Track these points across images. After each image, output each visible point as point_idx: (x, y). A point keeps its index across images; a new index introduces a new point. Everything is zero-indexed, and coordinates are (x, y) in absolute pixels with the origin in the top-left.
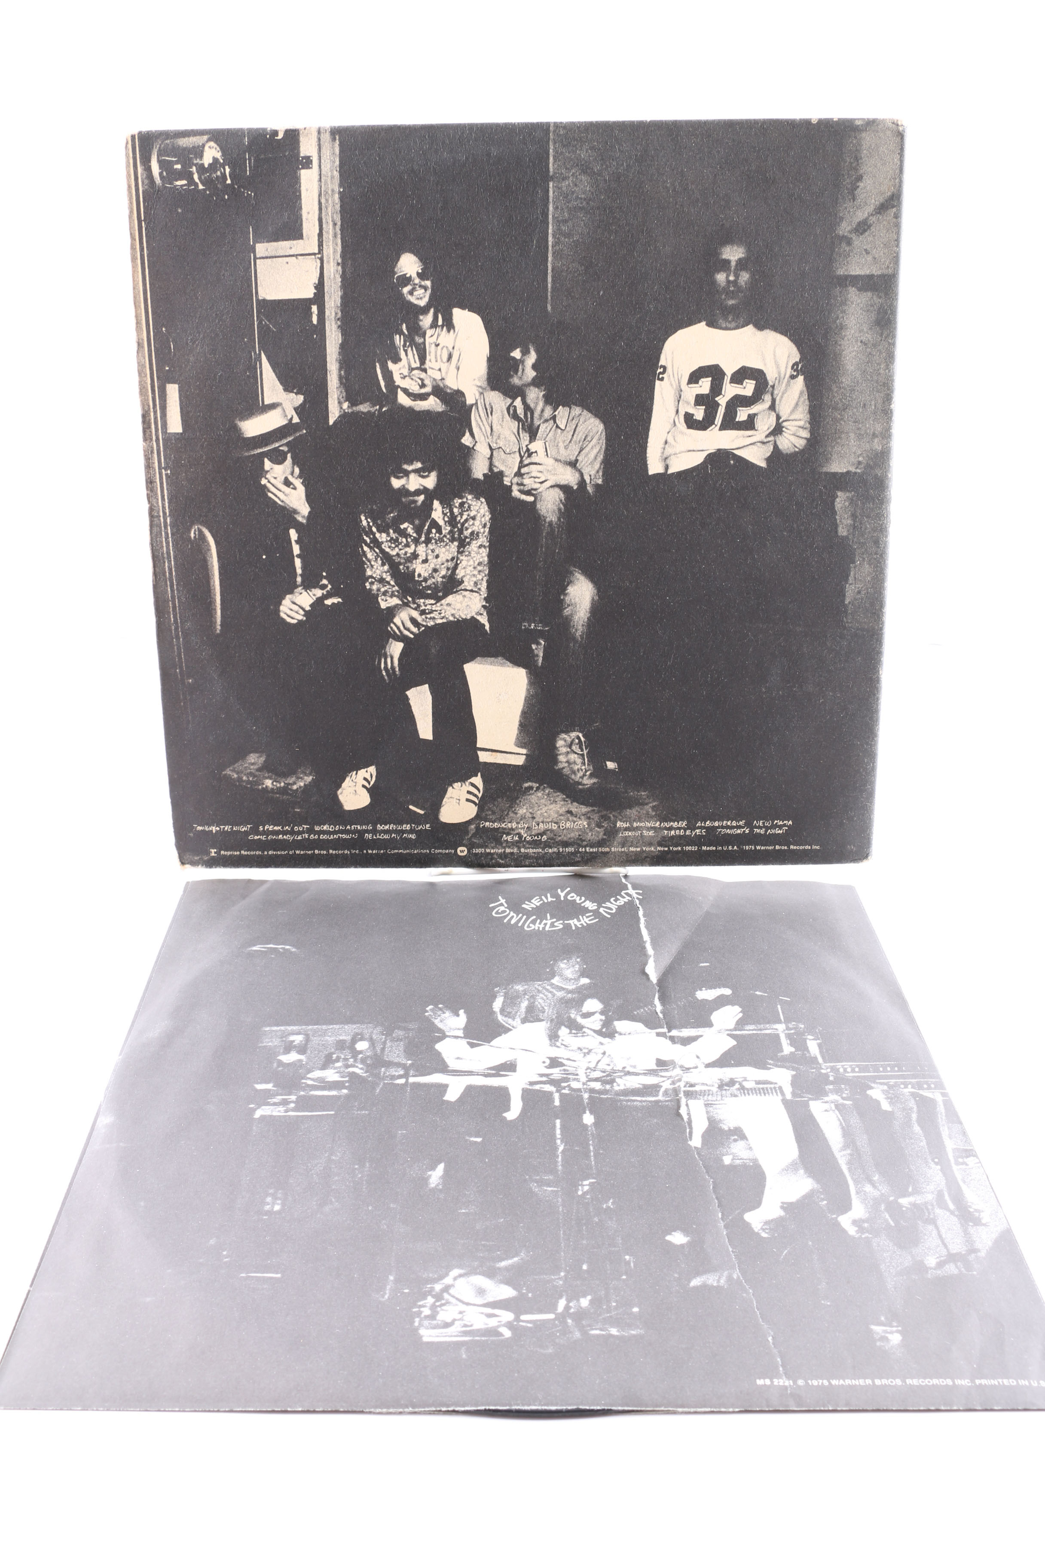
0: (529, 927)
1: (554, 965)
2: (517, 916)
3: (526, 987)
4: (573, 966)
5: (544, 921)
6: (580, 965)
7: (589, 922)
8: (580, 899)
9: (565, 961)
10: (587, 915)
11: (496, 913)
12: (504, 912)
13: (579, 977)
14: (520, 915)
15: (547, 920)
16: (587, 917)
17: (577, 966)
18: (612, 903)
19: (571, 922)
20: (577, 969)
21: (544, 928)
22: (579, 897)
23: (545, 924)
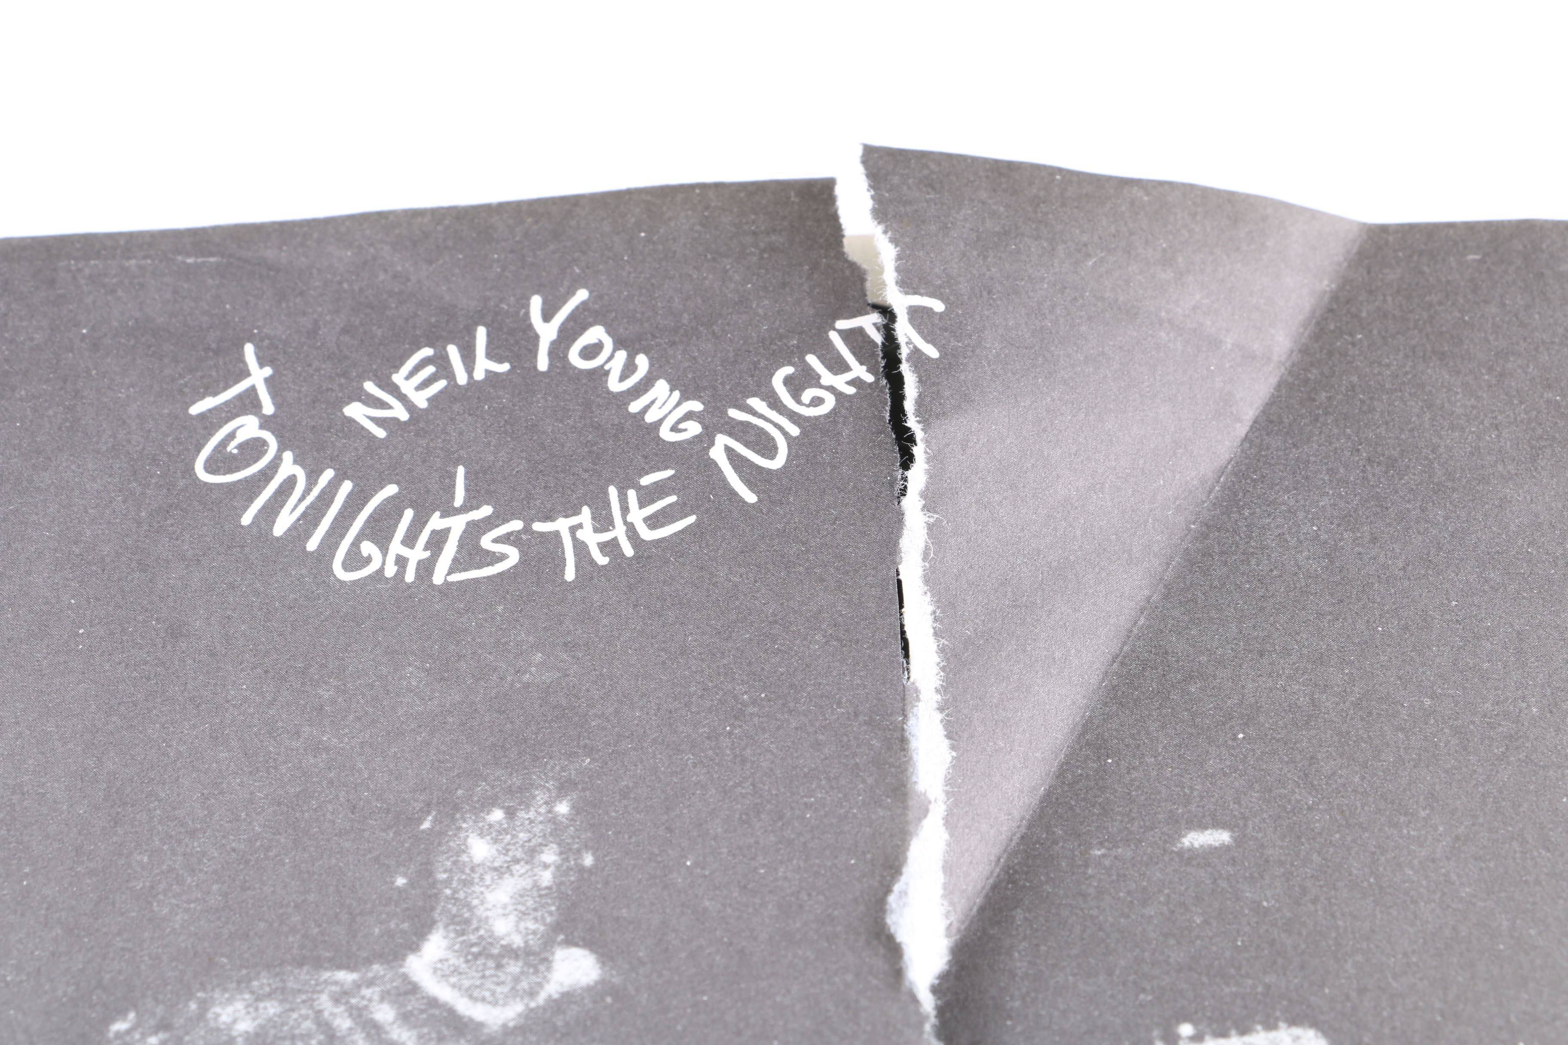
0: (355, 560)
1: (438, 835)
2: (312, 478)
3: (271, 1008)
4: (532, 852)
5: (436, 522)
6: (565, 852)
7: (647, 534)
8: (629, 369)
9: (497, 815)
10: (646, 480)
11: (212, 467)
12: (254, 448)
13: (548, 943)
14: (328, 474)
15: (449, 511)
16: (647, 496)
17: (550, 856)
18: (775, 404)
19: (562, 525)
20: (546, 878)
21: (426, 568)
22: (622, 356)
23: (438, 541)
